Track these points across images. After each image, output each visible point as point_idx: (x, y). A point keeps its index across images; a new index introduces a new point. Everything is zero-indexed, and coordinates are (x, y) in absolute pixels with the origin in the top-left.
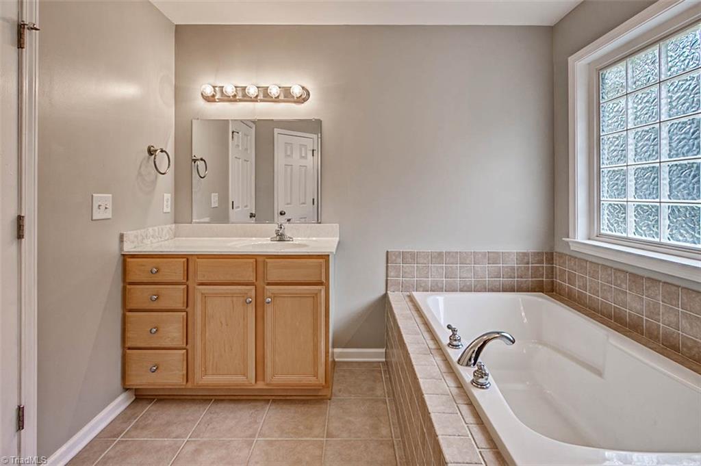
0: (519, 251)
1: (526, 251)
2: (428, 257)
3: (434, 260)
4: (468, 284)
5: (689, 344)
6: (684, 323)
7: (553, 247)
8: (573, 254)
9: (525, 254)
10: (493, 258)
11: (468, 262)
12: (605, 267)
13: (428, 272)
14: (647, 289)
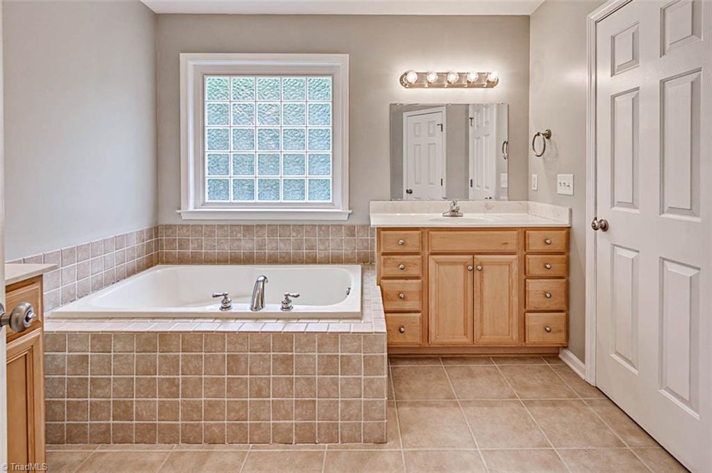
0: (138, 230)
1: (141, 229)
2: (58, 258)
3: (65, 260)
4: (99, 279)
5: (284, 255)
6: (281, 245)
7: (157, 222)
8: (185, 223)
9: (142, 232)
10: (119, 241)
11: (99, 253)
12: (221, 227)
13: (58, 279)
14: (257, 232)
